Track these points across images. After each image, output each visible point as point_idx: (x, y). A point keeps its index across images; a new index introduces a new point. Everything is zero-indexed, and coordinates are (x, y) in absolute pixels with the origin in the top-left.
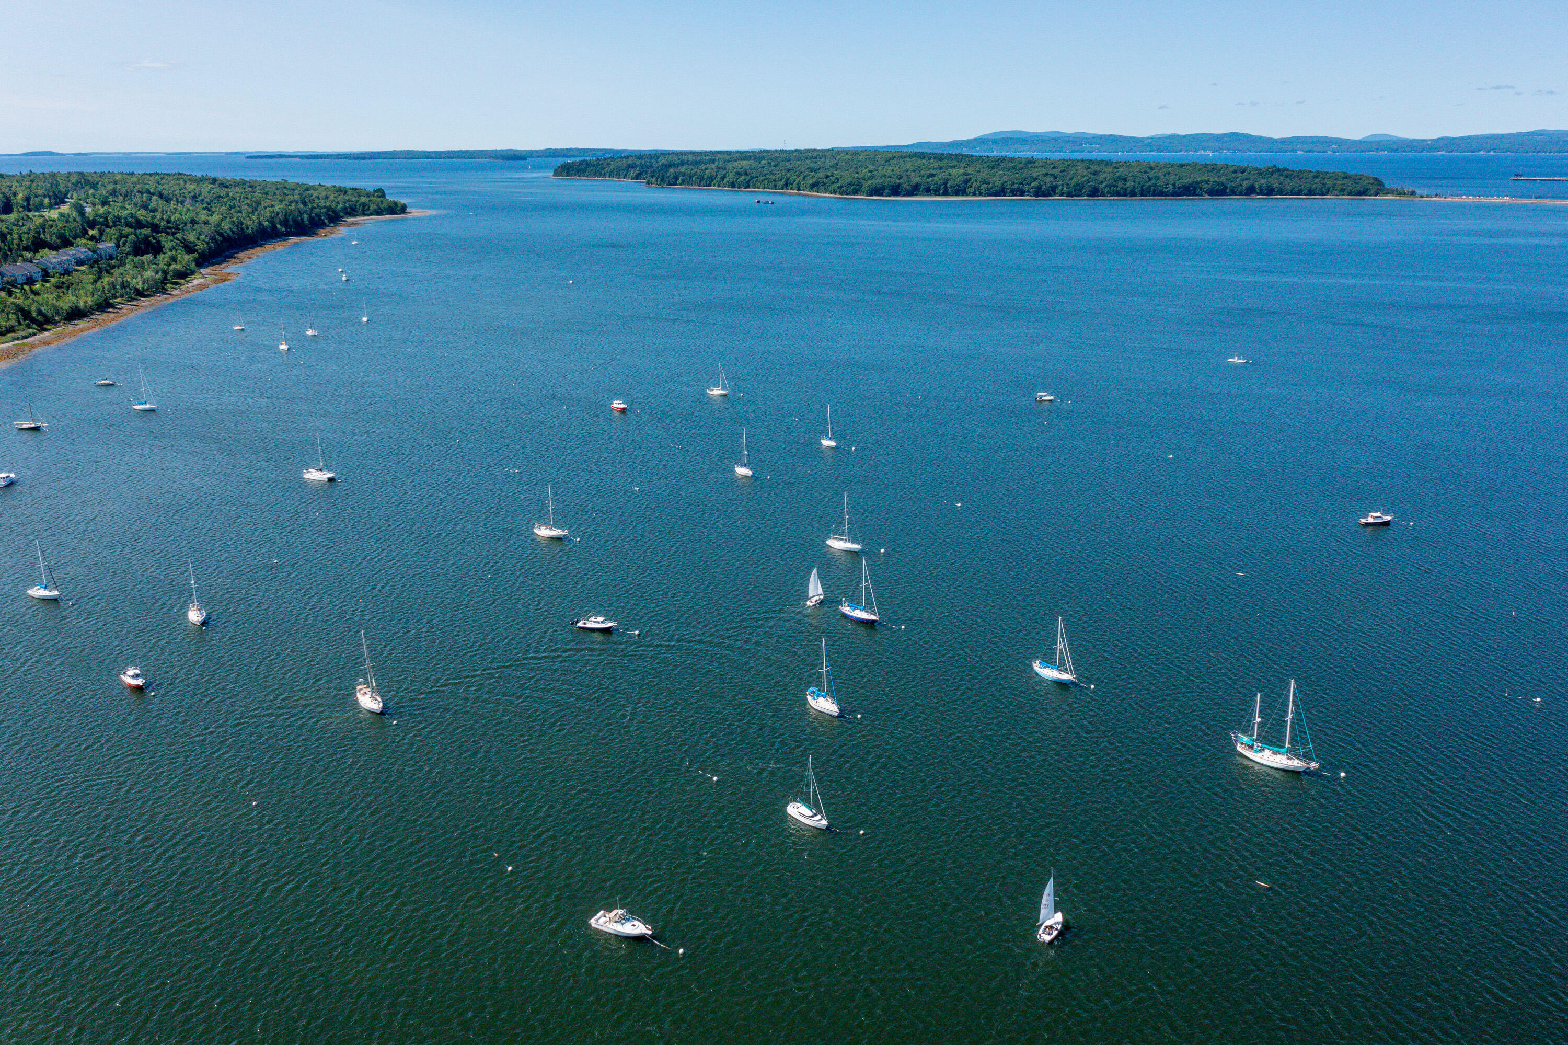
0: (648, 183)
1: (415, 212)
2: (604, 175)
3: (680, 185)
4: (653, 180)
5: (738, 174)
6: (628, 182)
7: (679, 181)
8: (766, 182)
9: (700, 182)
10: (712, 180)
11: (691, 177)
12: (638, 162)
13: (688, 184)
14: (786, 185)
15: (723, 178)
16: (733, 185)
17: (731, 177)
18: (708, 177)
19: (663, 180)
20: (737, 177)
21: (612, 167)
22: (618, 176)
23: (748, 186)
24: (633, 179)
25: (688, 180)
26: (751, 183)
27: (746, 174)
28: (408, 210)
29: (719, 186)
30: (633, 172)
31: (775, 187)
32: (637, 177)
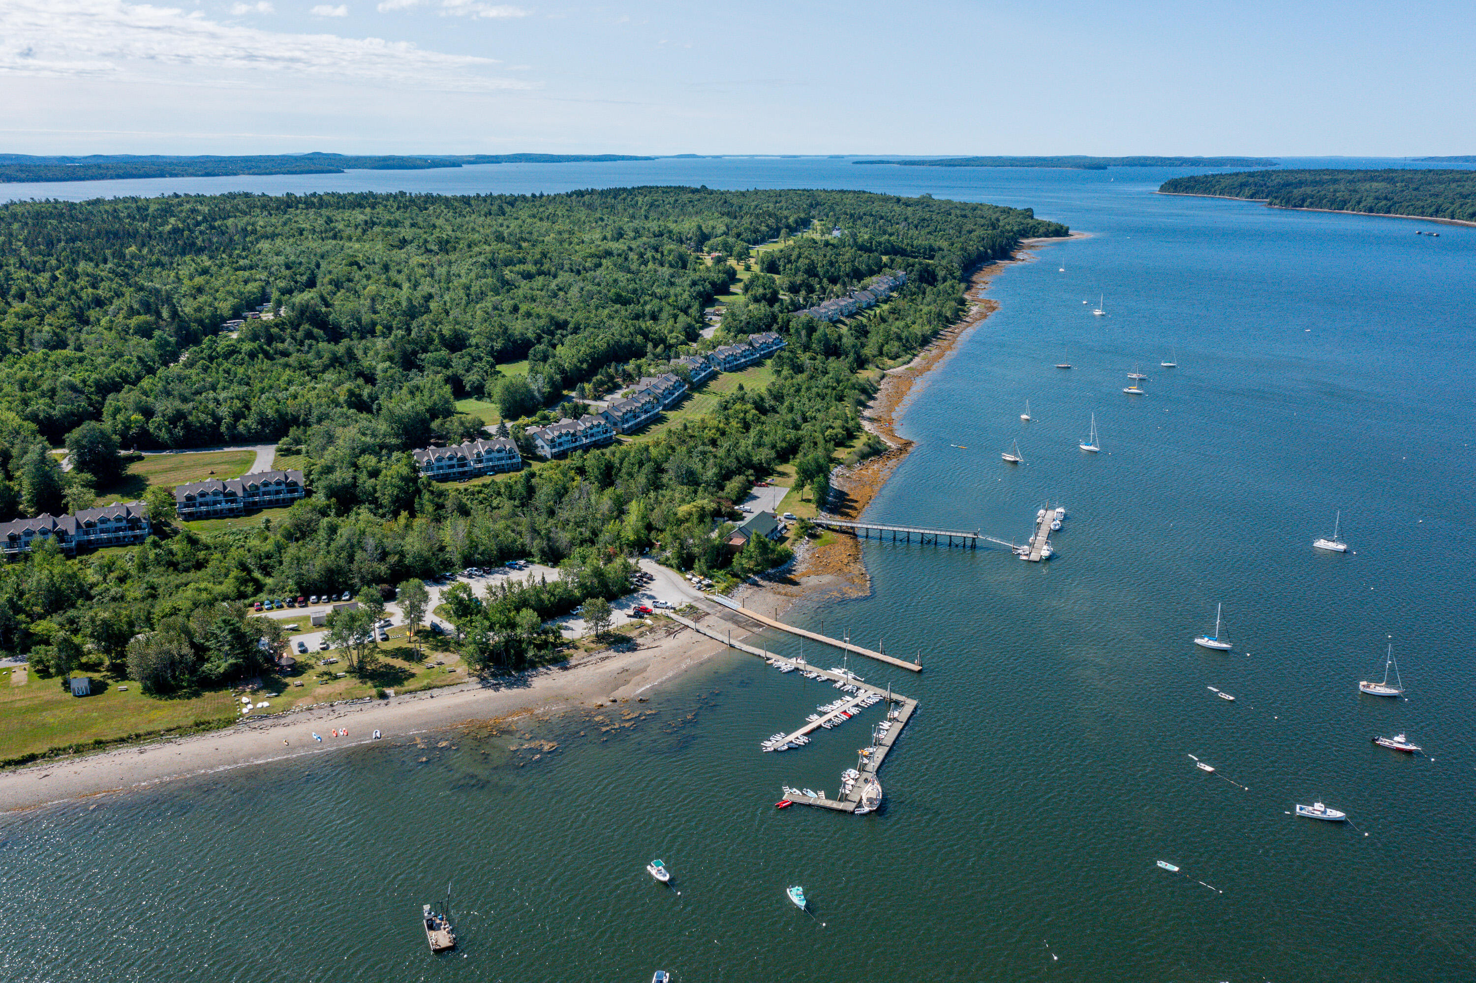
0: (1270, 204)
1: (1077, 236)
2: (1215, 193)
3: (1307, 207)
4: (1277, 201)
5: (1377, 198)
6: (1242, 201)
7: (1307, 203)
8: (1411, 208)
9: (1331, 205)
10: (1345, 204)
11: (1321, 200)
12: (1251, 180)
13: (1317, 206)
14: (1437, 212)
15: (1359, 203)
16: (1371, 210)
17: (1370, 202)
18: (1341, 201)
19: (1288, 202)
20: (1376, 201)
21: (1223, 185)
22: (1230, 194)
23: (1389, 212)
24: (1248, 197)
25: (1316, 202)
26: (1393, 209)
27: (1386, 198)
28: (1070, 232)
29: (1353, 210)
30: (1247, 191)
31: (1422, 214)
32: (1252, 197)
